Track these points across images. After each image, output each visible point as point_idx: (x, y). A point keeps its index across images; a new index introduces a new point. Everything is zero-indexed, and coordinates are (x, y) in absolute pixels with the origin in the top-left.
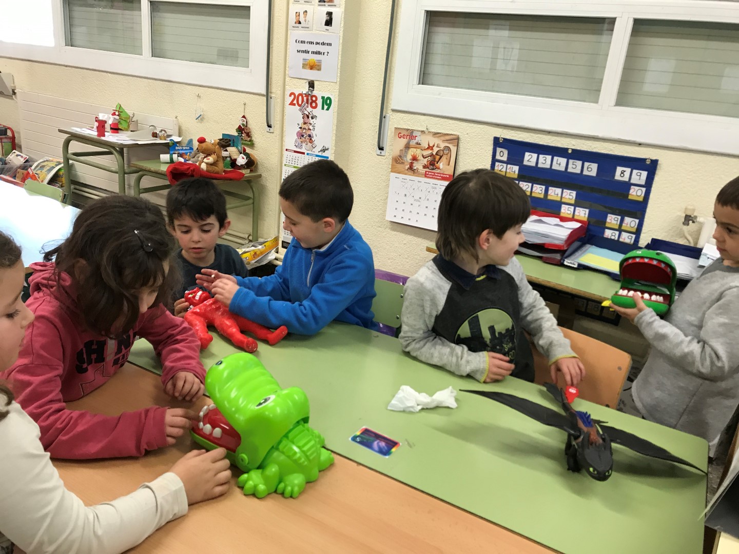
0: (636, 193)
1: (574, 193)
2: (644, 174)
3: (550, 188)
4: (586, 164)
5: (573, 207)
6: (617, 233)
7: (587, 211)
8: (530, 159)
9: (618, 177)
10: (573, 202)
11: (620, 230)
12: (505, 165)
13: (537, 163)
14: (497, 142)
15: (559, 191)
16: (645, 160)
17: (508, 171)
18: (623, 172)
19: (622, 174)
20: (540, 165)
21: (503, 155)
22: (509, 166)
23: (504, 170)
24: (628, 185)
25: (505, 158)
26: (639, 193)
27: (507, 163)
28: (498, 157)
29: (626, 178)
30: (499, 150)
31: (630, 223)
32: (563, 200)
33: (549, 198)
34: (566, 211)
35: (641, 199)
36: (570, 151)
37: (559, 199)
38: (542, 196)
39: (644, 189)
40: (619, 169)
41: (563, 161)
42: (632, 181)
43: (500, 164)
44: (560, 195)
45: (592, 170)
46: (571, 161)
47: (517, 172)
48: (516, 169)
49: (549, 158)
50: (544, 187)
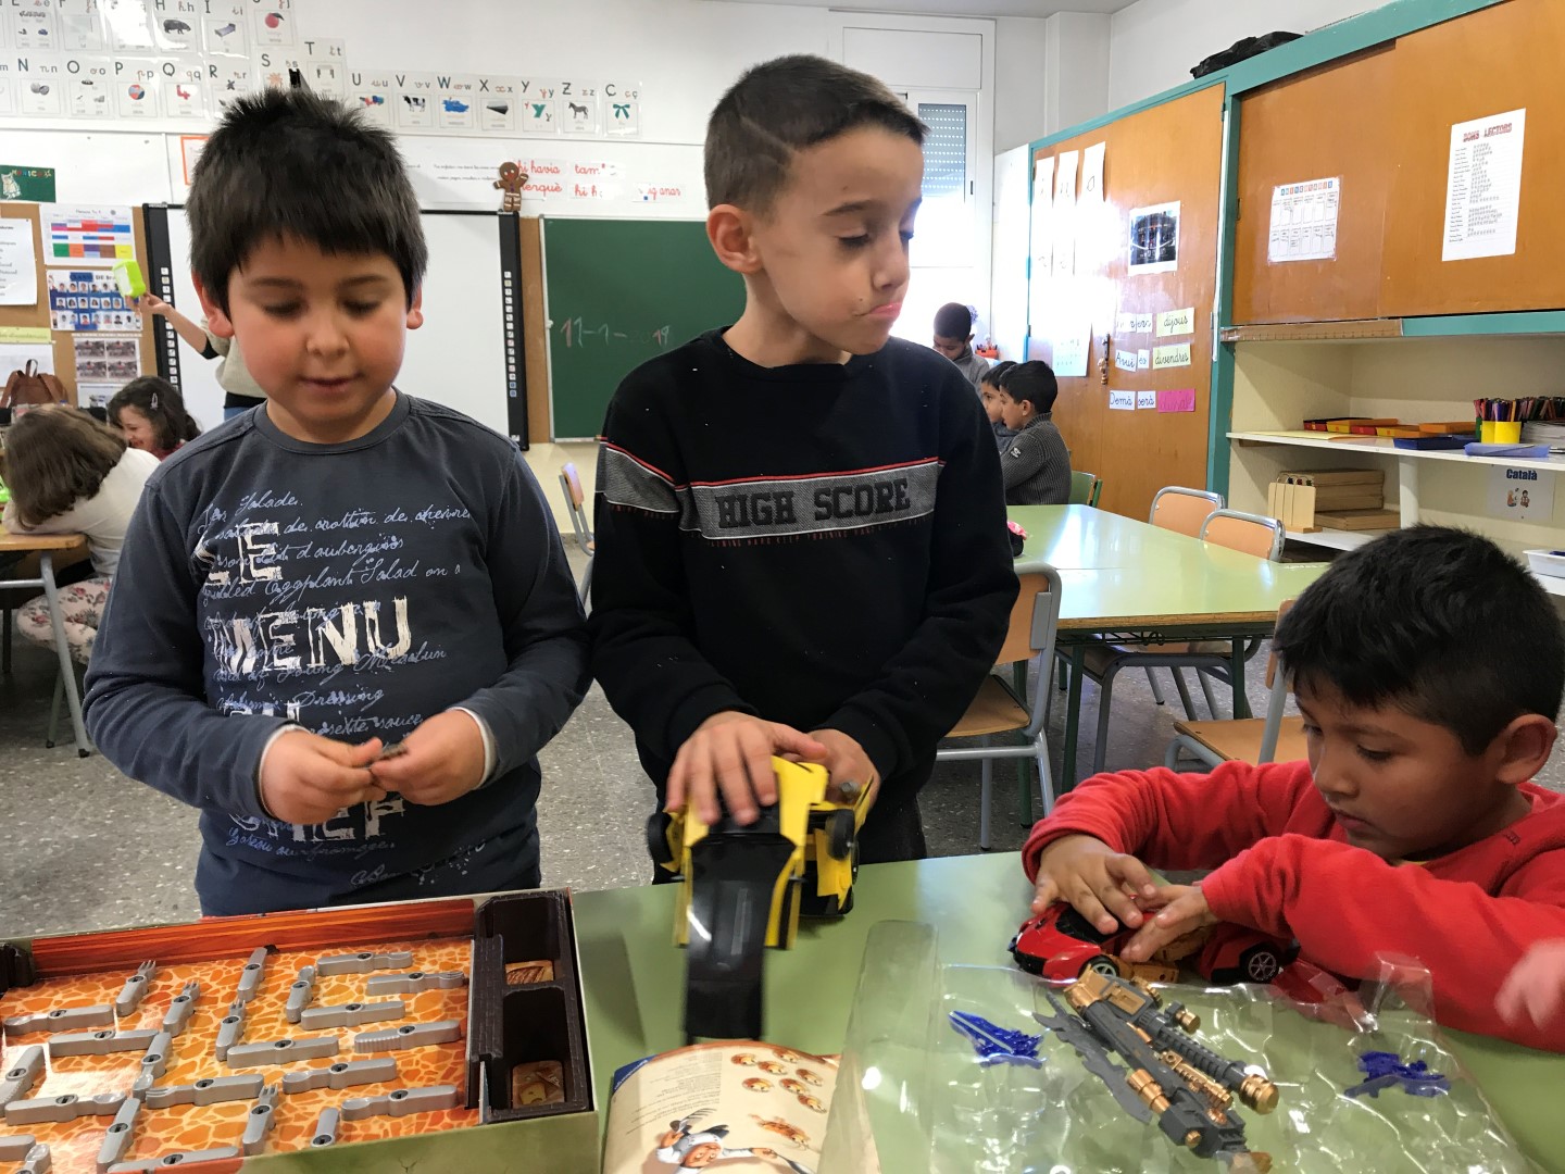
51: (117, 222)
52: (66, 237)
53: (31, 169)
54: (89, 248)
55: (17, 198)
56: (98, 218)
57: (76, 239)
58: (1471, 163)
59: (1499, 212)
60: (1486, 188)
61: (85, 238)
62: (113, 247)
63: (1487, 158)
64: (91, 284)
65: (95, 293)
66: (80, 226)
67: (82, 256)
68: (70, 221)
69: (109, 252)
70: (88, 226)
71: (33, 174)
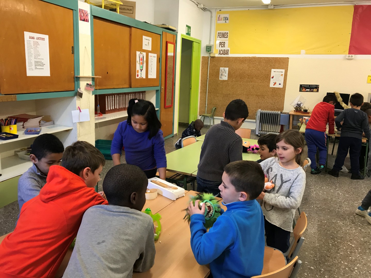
58: (33, 46)
59: (44, 63)
60: (39, 55)
63: (38, 46)
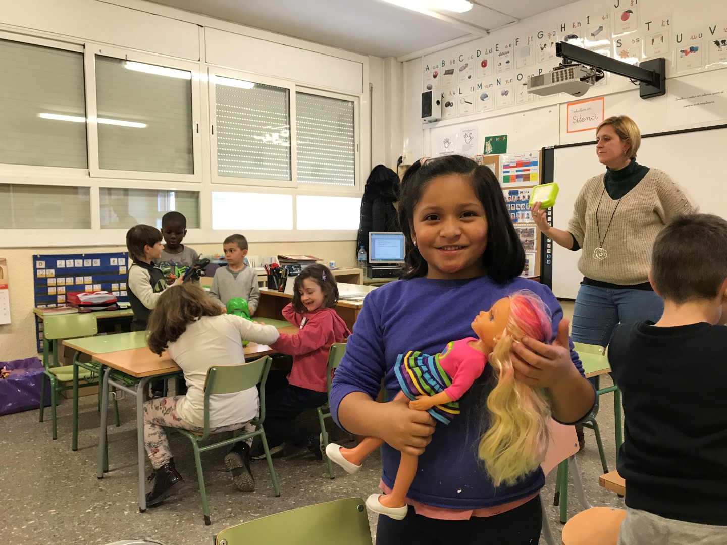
0: (122, 270)
1: (91, 278)
2: (124, 260)
3: (76, 278)
4: (94, 260)
5: (91, 286)
6: (118, 292)
7: (100, 285)
8: (60, 264)
9: (112, 264)
10: (91, 282)
11: (120, 290)
12: (44, 271)
13: (66, 265)
14: (36, 258)
15: (82, 278)
16: (122, 253)
17: (47, 273)
18: (114, 261)
19: (113, 262)
20: (67, 266)
21: (41, 264)
22: (47, 270)
23: (45, 273)
24: (117, 267)
25: (44, 266)
26: (124, 270)
27: (45, 269)
28: (38, 267)
29: (116, 264)
30: (38, 262)
31: (123, 285)
32: (85, 283)
33: (77, 283)
34: (88, 288)
35: (125, 273)
36: (83, 256)
37: (82, 283)
38: (72, 284)
39: (125, 267)
40: (112, 260)
41: (80, 261)
42: (119, 265)
43: (40, 271)
44: (83, 280)
45: (97, 263)
46: (85, 261)
47: (54, 273)
48: (53, 271)
49: (72, 261)
50: (72, 278)
51: (532, 160)
52: (508, 172)
53: (497, 137)
54: (518, 176)
55: (491, 153)
56: (523, 159)
57: (513, 172)
61: (517, 171)
62: (529, 174)
64: (517, 196)
65: (519, 202)
66: (515, 164)
67: (515, 181)
68: (511, 162)
69: (526, 178)
70: (519, 164)
71: (498, 139)
